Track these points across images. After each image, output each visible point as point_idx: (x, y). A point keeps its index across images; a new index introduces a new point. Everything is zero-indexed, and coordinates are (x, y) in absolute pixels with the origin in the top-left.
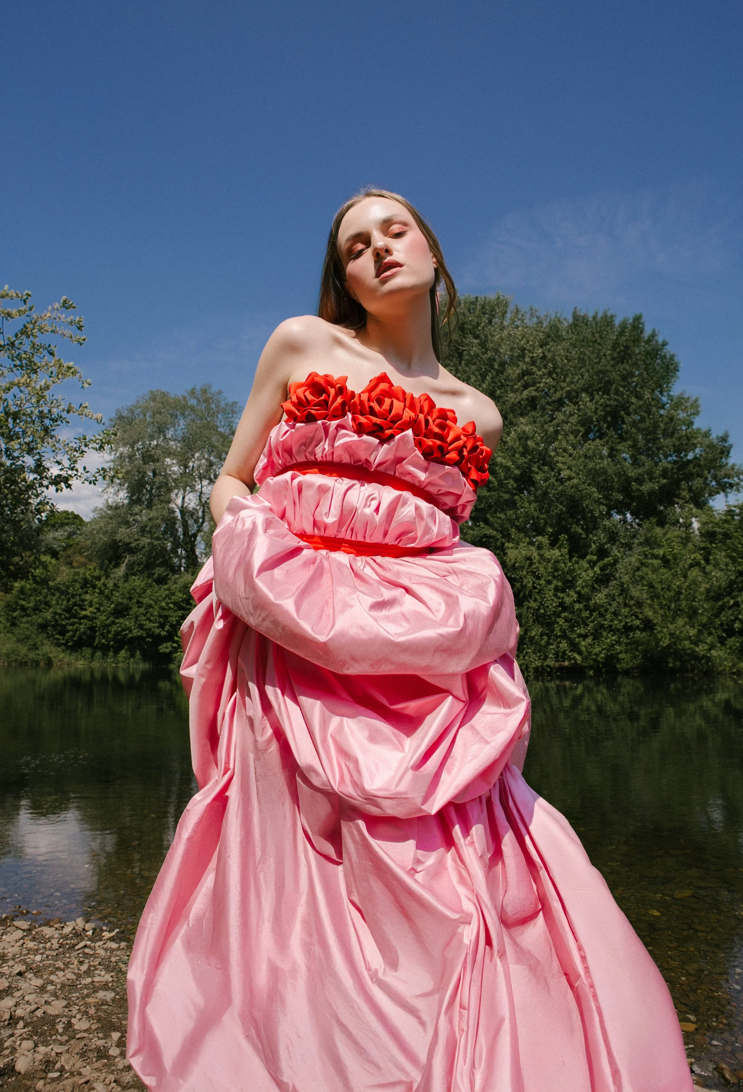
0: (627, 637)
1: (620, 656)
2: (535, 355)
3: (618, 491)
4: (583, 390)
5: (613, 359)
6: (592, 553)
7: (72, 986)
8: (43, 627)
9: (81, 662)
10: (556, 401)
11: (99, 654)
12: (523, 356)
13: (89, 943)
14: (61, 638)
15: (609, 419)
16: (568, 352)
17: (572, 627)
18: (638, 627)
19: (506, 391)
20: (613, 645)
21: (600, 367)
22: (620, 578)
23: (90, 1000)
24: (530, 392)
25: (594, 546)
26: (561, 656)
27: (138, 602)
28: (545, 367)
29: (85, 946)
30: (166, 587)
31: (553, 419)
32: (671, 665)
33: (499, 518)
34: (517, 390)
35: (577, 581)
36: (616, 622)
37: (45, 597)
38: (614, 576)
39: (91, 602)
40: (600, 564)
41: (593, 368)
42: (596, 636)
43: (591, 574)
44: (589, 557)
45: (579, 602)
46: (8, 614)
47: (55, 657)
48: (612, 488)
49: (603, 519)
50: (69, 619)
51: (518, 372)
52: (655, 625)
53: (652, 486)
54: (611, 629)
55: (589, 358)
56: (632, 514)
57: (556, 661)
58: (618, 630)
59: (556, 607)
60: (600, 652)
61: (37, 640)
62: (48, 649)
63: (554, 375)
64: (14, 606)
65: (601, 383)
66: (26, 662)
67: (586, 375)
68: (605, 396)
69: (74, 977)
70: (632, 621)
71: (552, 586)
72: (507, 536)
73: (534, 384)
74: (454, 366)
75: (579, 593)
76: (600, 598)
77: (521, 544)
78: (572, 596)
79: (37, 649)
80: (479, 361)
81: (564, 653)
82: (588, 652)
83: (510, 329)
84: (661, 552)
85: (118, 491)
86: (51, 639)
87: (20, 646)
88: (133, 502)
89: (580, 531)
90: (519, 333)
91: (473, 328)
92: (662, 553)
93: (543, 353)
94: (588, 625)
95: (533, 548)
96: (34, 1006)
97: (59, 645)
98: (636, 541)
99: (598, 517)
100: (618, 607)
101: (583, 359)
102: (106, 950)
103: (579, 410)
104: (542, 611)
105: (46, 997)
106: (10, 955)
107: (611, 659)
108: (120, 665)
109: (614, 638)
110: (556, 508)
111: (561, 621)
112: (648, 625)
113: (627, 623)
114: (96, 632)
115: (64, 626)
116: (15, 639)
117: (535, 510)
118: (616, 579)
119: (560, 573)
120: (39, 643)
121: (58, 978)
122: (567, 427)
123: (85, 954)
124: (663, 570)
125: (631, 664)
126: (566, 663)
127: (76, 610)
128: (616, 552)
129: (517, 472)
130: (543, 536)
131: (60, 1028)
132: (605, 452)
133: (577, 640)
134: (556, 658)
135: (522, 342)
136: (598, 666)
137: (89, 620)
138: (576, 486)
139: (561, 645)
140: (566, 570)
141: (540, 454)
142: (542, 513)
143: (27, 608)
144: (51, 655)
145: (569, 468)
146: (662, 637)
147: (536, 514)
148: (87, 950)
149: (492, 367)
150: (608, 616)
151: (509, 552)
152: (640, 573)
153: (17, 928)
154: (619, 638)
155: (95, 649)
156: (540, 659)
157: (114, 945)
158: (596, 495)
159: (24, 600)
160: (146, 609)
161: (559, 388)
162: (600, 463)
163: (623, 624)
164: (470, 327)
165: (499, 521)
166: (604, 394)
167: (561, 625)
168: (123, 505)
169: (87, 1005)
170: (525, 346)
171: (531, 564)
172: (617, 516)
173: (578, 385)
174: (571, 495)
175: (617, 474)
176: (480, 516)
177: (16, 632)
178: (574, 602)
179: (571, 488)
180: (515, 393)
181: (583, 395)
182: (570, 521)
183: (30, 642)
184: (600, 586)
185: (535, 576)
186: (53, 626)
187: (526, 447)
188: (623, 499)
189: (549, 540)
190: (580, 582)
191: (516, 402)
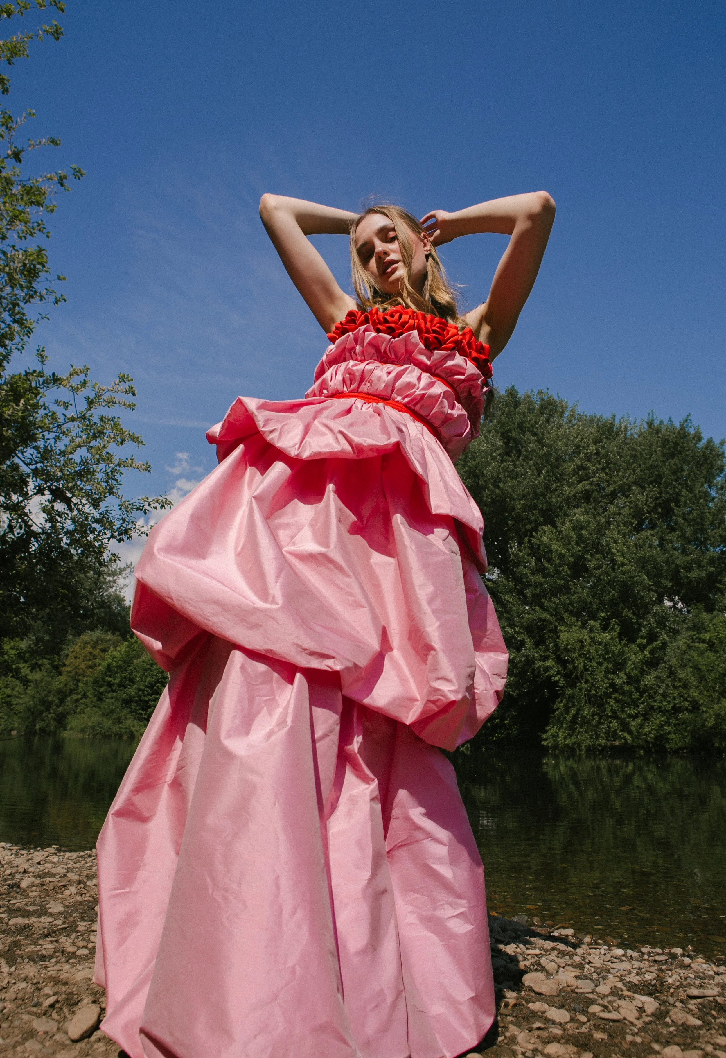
0: (676, 718)
1: (669, 736)
2: (589, 451)
3: (667, 578)
4: (636, 483)
5: (664, 454)
6: (642, 637)
8: (127, 702)
10: (609, 495)
12: (578, 452)
15: (660, 510)
16: (620, 448)
17: (622, 708)
18: (687, 709)
19: (562, 485)
20: (662, 725)
21: (650, 463)
22: (669, 661)
24: (583, 486)
25: (643, 630)
26: (612, 735)
28: (599, 462)
31: (605, 510)
32: (716, 744)
33: (553, 603)
34: (572, 484)
35: (627, 663)
36: (665, 703)
37: (131, 674)
38: (663, 659)
40: (649, 648)
41: (644, 463)
42: (646, 716)
43: (640, 656)
44: (639, 641)
45: (628, 683)
46: (95, 690)
47: (137, 731)
48: (661, 575)
49: (653, 606)
50: (151, 695)
51: (573, 467)
52: (701, 705)
53: (700, 573)
54: (660, 710)
55: (640, 454)
56: (681, 602)
57: (607, 740)
58: (667, 711)
59: (606, 688)
60: (650, 733)
61: (122, 714)
63: (607, 471)
64: (101, 682)
65: (651, 477)
66: (109, 735)
67: (638, 471)
68: (655, 489)
70: (680, 702)
71: (603, 668)
72: (561, 620)
73: (588, 478)
74: (513, 461)
75: (628, 675)
76: (649, 680)
77: (573, 628)
78: (622, 678)
79: (121, 723)
80: (536, 457)
81: (615, 732)
82: (637, 732)
83: (566, 427)
84: (707, 636)
86: (134, 714)
87: (105, 720)
89: (631, 616)
90: (573, 431)
91: (532, 427)
92: (708, 638)
93: (597, 449)
94: (638, 706)
95: (585, 632)
97: (141, 720)
98: (684, 626)
99: (648, 603)
100: (666, 689)
101: (635, 455)
103: (630, 502)
104: (593, 692)
107: (661, 739)
109: (663, 719)
110: (609, 592)
111: (612, 702)
112: (695, 707)
113: (675, 704)
115: (147, 702)
116: (100, 713)
117: (588, 595)
118: (665, 662)
119: (610, 655)
120: (123, 717)
122: (618, 518)
124: (709, 654)
125: (679, 744)
126: (617, 743)
127: (158, 687)
128: (665, 637)
129: (571, 559)
130: (595, 621)
132: (655, 542)
133: (627, 720)
134: (607, 737)
135: (577, 439)
136: (648, 746)
138: (629, 572)
139: (611, 725)
140: (617, 652)
141: (592, 542)
142: (594, 598)
143: (113, 685)
144: (134, 729)
145: (623, 555)
146: (707, 717)
147: (588, 600)
149: (547, 461)
150: (658, 698)
151: (562, 635)
152: (687, 656)
154: (668, 719)
156: (592, 738)
158: (647, 581)
159: (110, 676)
161: (611, 482)
162: (648, 552)
163: (672, 705)
164: (528, 425)
165: (553, 605)
166: (654, 487)
167: (612, 706)
170: (580, 443)
171: (582, 646)
172: (668, 604)
173: (630, 479)
174: (623, 581)
175: (667, 562)
176: (536, 601)
177: (102, 706)
178: (624, 683)
179: (624, 574)
180: (570, 487)
181: (634, 488)
182: (622, 605)
183: (115, 716)
184: (649, 669)
185: (587, 658)
186: (136, 702)
187: (580, 537)
188: (672, 586)
189: (600, 624)
190: (629, 664)
191: (571, 495)
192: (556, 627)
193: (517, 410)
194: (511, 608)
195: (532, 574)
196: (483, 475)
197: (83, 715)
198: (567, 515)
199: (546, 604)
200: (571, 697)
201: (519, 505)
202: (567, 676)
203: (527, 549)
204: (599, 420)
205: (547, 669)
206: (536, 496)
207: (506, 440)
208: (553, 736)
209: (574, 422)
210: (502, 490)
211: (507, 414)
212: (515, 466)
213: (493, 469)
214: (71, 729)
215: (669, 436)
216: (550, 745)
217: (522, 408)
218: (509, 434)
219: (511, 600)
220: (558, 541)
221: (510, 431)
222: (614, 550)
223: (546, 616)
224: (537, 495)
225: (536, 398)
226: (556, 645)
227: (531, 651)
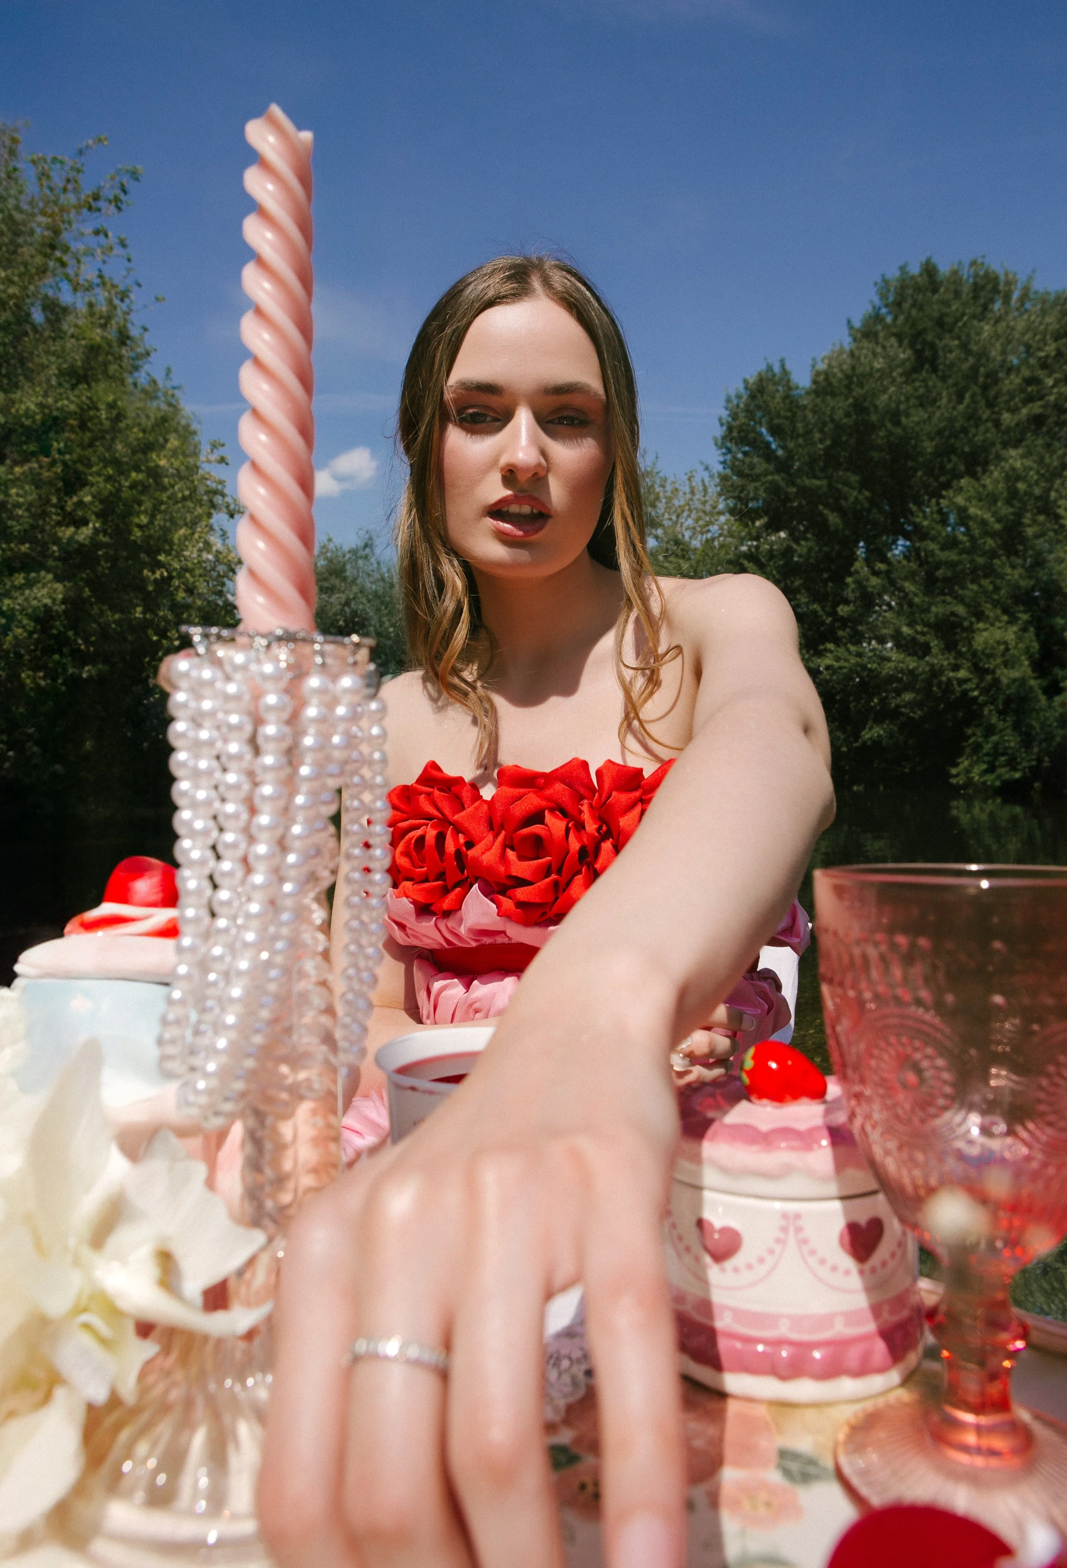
2: (1044, 353)
24: (1031, 409)
33: (969, 590)
34: (1015, 408)
51: (1016, 381)
72: (980, 616)
73: (1040, 396)
77: (996, 624)
80: (956, 373)
141: (1034, 498)
165: (970, 594)
180: (1011, 413)
187: (1013, 492)
191: (1010, 426)
193: (936, 296)
195: (942, 549)
196: (873, 407)
198: (997, 460)
199: (960, 592)
201: (929, 446)
202: (986, 691)
205: (962, 682)
206: (953, 433)
207: (916, 348)
208: (966, 771)
209: (1026, 306)
210: (904, 429)
211: (919, 306)
212: (926, 388)
213: (890, 398)
216: (961, 783)
217: (944, 291)
218: (922, 337)
220: (979, 501)
221: (923, 331)
223: (961, 610)
224: (955, 432)
225: (966, 273)
226: (970, 649)
227: (938, 658)
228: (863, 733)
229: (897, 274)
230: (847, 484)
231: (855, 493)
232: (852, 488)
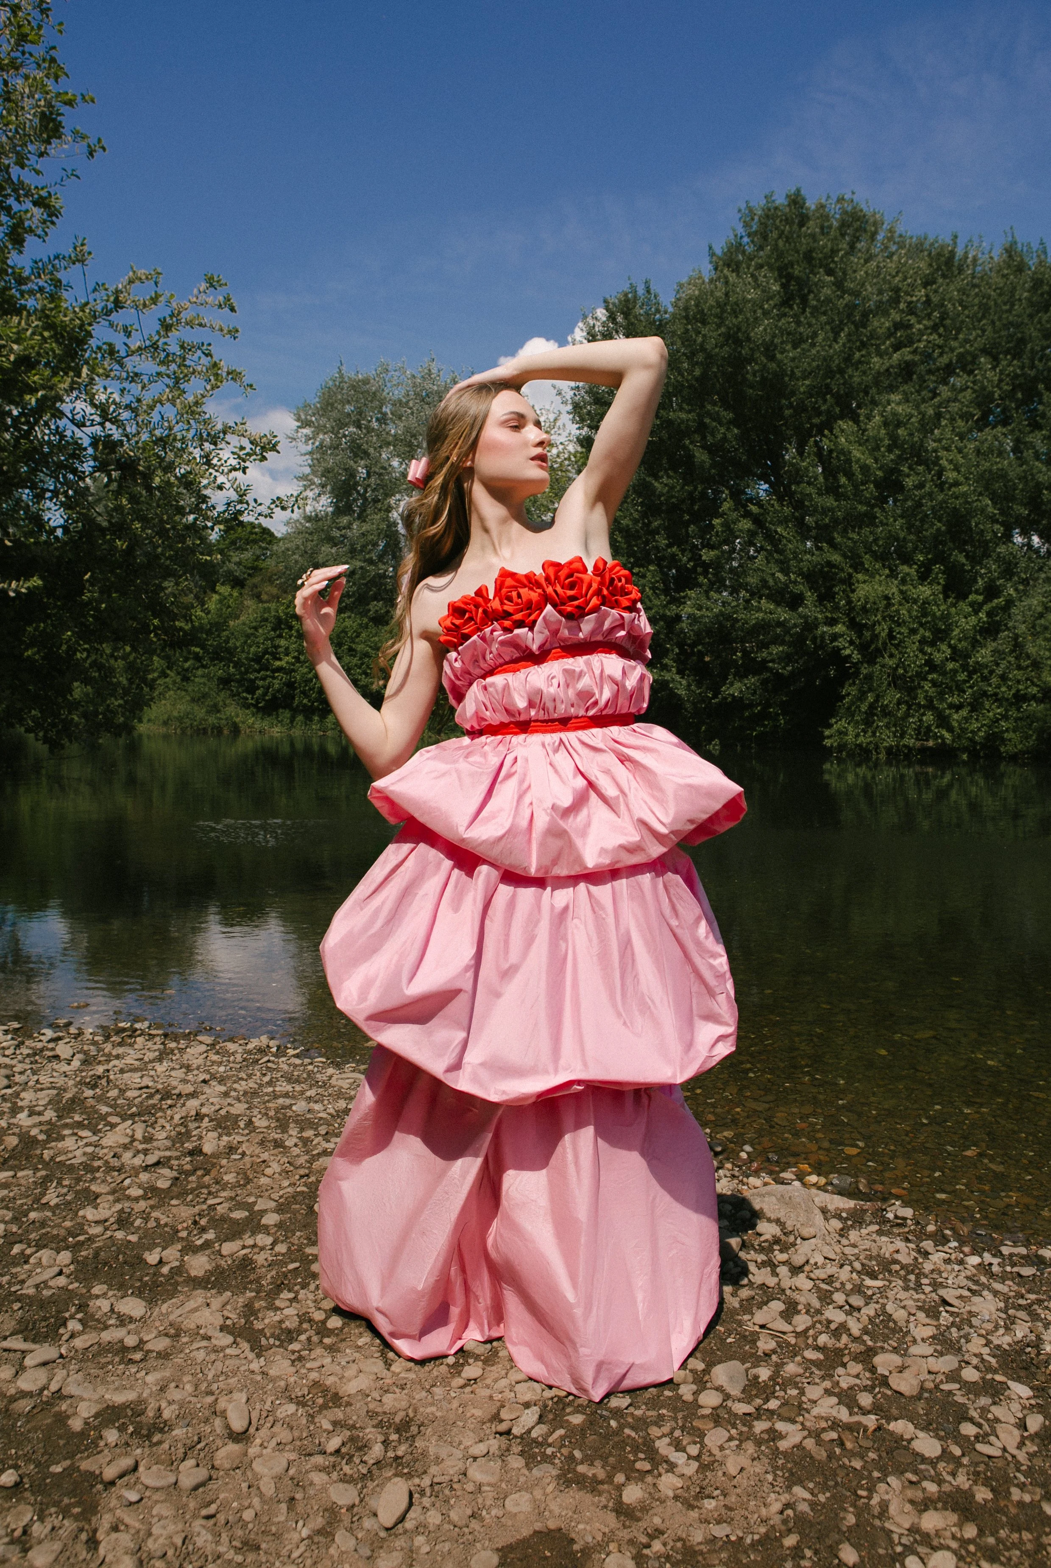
0: (1018, 710)
1: (1006, 735)
2: (914, 299)
3: (1022, 504)
4: (984, 351)
5: (1031, 304)
6: (977, 592)
7: (255, 1094)
8: (225, 682)
9: (277, 729)
10: (941, 370)
11: (300, 718)
12: (896, 300)
13: (272, 1058)
14: (249, 696)
15: (1019, 395)
16: (964, 294)
17: (941, 694)
18: (1034, 697)
19: (869, 354)
20: (998, 720)
21: (1011, 318)
22: (1015, 628)
23: (270, 1105)
24: (903, 355)
25: (980, 582)
26: (924, 732)
27: (351, 649)
28: (929, 316)
29: (269, 1061)
30: (387, 628)
31: (935, 395)
33: (849, 539)
34: (886, 352)
35: (953, 631)
36: (1003, 689)
37: (227, 642)
38: (1006, 625)
39: (287, 649)
40: (986, 608)
41: (1000, 319)
42: (975, 706)
43: (973, 620)
44: (972, 597)
45: (953, 659)
46: (178, 665)
47: (243, 723)
48: (1013, 499)
49: (997, 545)
50: (258, 671)
51: (887, 325)
54: (996, 698)
55: (996, 303)
56: (1041, 537)
57: (917, 739)
58: (1007, 700)
59: (920, 666)
60: (979, 729)
61: (219, 699)
62: (233, 711)
63: (941, 330)
64: (185, 654)
65: (1010, 342)
66: (204, 729)
67: (990, 330)
68: (1015, 362)
69: (256, 1086)
70: (1026, 688)
71: (917, 637)
72: (858, 566)
73: (911, 342)
74: (795, 315)
75: (953, 648)
76: (984, 655)
77: (877, 577)
78: (944, 652)
79: (219, 711)
80: (831, 310)
81: (929, 728)
82: (961, 729)
83: (880, 258)
85: (319, 495)
86: (236, 698)
87: (196, 708)
88: (339, 511)
89: (963, 560)
90: (892, 265)
91: (826, 258)
93: (927, 296)
94: (964, 692)
95: (894, 583)
96: (218, 1107)
97: (247, 706)
98: (1043, 576)
99: (990, 541)
100: (1008, 668)
101: (986, 304)
102: (289, 1065)
103: (974, 382)
104: (901, 671)
105: (229, 1100)
106: (195, 1066)
107: (994, 739)
108: (329, 733)
109: (999, 710)
110: (933, 524)
111: (927, 686)
113: (1018, 691)
114: (296, 688)
115: (253, 681)
116: (188, 698)
117: (902, 527)
118: (1008, 629)
119: (929, 619)
120: (221, 703)
121: (242, 1086)
122: (955, 407)
123: (267, 1067)
125: (1020, 747)
126: (931, 743)
127: (267, 660)
128: (1012, 591)
129: (880, 473)
130: (910, 567)
131: (242, 1124)
132: (1009, 444)
133: (947, 712)
134: (917, 735)
135: (897, 279)
136: (975, 749)
137: (286, 674)
138: (965, 495)
139: (924, 718)
140: (938, 614)
141: (912, 446)
142: (911, 533)
143: (203, 657)
144: (237, 720)
145: (957, 469)
147: (902, 535)
148: (269, 1065)
149: (850, 317)
150: (994, 680)
151: (859, 587)
152: (1042, 621)
153: (201, 1042)
154: (1007, 711)
155: (295, 711)
156: (895, 736)
157: (298, 1061)
158: (990, 509)
159: (198, 645)
160: (361, 659)
161: (947, 349)
162: (997, 463)
163: (1013, 692)
164: (820, 256)
165: (850, 543)
166: (1014, 358)
167: (927, 691)
168: (327, 514)
169: (267, 1109)
170: (900, 285)
171: (889, 605)
172: (1018, 539)
173: (976, 345)
174: (955, 508)
175: (1023, 478)
176: (823, 535)
177: (190, 689)
178: (947, 659)
179: (957, 498)
180: (881, 357)
181: (982, 360)
182: (951, 545)
183: (209, 702)
184: (985, 638)
185: (894, 621)
186: (238, 681)
187: (894, 438)
188: (1029, 515)
189: (917, 571)
190: (956, 632)
191: (882, 370)
192: (850, 576)
193: (804, 229)
194: (785, 545)
195: (820, 494)
196: (748, 339)
197: (163, 702)
198: (874, 403)
199: (839, 539)
200: (869, 677)
201: (803, 386)
202: (863, 648)
203: (812, 457)
204: (932, 244)
205: (835, 637)
206: (830, 373)
207: (784, 280)
208: (840, 733)
209: (894, 248)
210: (780, 365)
211: (787, 238)
212: (798, 323)
213: (765, 330)
214: (149, 720)
215: (1043, 274)
216: (835, 744)
217: (812, 226)
218: (790, 270)
219: (785, 534)
220: (860, 445)
221: (791, 264)
222: (944, 462)
223: (836, 558)
224: (831, 371)
225: (835, 211)
226: (849, 602)
227: (810, 608)
228: (724, 688)
229: (763, 202)
230: (717, 418)
231: (722, 430)
232: (721, 424)
